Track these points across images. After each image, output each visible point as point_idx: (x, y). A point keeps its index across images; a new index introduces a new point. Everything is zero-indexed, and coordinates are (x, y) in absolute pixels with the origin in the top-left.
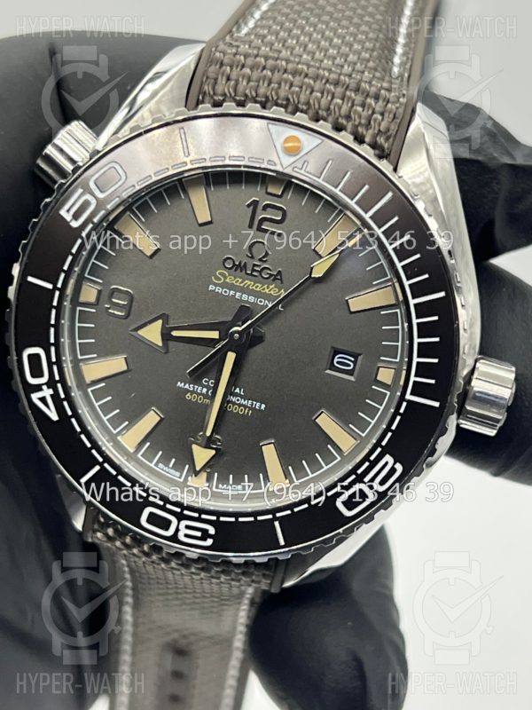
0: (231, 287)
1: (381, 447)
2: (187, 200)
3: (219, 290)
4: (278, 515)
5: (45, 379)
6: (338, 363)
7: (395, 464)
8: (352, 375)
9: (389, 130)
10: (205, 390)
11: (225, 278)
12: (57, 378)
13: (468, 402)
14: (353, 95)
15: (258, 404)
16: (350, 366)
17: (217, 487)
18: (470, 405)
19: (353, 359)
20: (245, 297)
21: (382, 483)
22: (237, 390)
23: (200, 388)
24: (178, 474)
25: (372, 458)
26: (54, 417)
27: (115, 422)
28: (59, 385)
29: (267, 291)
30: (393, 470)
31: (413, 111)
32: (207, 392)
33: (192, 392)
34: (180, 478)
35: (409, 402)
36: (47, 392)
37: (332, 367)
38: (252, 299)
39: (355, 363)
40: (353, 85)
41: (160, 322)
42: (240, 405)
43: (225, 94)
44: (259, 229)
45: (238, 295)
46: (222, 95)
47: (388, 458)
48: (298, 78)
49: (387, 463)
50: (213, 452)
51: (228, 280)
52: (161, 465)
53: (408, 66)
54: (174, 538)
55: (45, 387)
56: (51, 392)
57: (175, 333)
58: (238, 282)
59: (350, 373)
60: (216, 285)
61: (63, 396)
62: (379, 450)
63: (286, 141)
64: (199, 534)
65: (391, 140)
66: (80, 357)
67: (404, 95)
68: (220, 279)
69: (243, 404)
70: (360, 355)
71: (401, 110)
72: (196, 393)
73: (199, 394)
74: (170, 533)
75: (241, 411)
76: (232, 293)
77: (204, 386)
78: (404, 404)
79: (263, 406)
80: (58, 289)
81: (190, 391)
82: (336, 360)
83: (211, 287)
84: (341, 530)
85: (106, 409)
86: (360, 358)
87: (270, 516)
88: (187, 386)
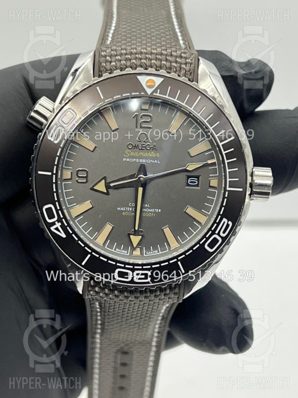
0: (133, 157)
1: (220, 215)
2: (105, 121)
3: (128, 160)
4: (179, 258)
5: (56, 219)
6: (190, 182)
7: (228, 222)
8: (198, 186)
9: (190, 70)
10: (131, 209)
11: (130, 153)
12: (62, 217)
13: (253, 187)
14: (170, 58)
15: (157, 210)
16: (196, 182)
17: (146, 254)
18: (255, 189)
19: (196, 179)
20: (141, 160)
21: (224, 232)
22: (146, 205)
23: (128, 208)
24: (126, 252)
25: (217, 221)
26: (64, 236)
27: (91, 234)
28: (63, 220)
29: (151, 155)
30: (228, 225)
31: (199, 60)
32: (132, 209)
33: (125, 211)
34: (127, 253)
35: (229, 191)
36: (58, 225)
37: (188, 185)
38: (144, 161)
39: (198, 181)
40: (169, 54)
41: (104, 181)
42: (149, 212)
43: (111, 69)
44: (141, 127)
45: (137, 160)
46: (110, 70)
47: (225, 220)
48: (143, 55)
49: (224, 223)
50: (141, 237)
51: (131, 154)
52: (117, 250)
53: (187, 44)
54: (132, 281)
55: (56, 223)
56: (60, 224)
57: (112, 185)
58: (136, 154)
59: (197, 185)
60: (126, 158)
61: (66, 225)
62: (220, 217)
63: (147, 82)
64: (143, 277)
65: (192, 74)
66: (68, 206)
67: (192, 54)
68: (127, 155)
69: (150, 211)
70: (200, 176)
71: (193, 60)
72: (127, 211)
73: (128, 211)
74: (129, 279)
75: (150, 215)
76: (134, 160)
77: (130, 207)
78: (227, 192)
79: (160, 210)
80: (54, 174)
81: (124, 211)
82: (189, 181)
83: (124, 159)
84: (209, 260)
85: (85, 228)
86: (200, 177)
87: (176, 260)
88: (122, 209)
